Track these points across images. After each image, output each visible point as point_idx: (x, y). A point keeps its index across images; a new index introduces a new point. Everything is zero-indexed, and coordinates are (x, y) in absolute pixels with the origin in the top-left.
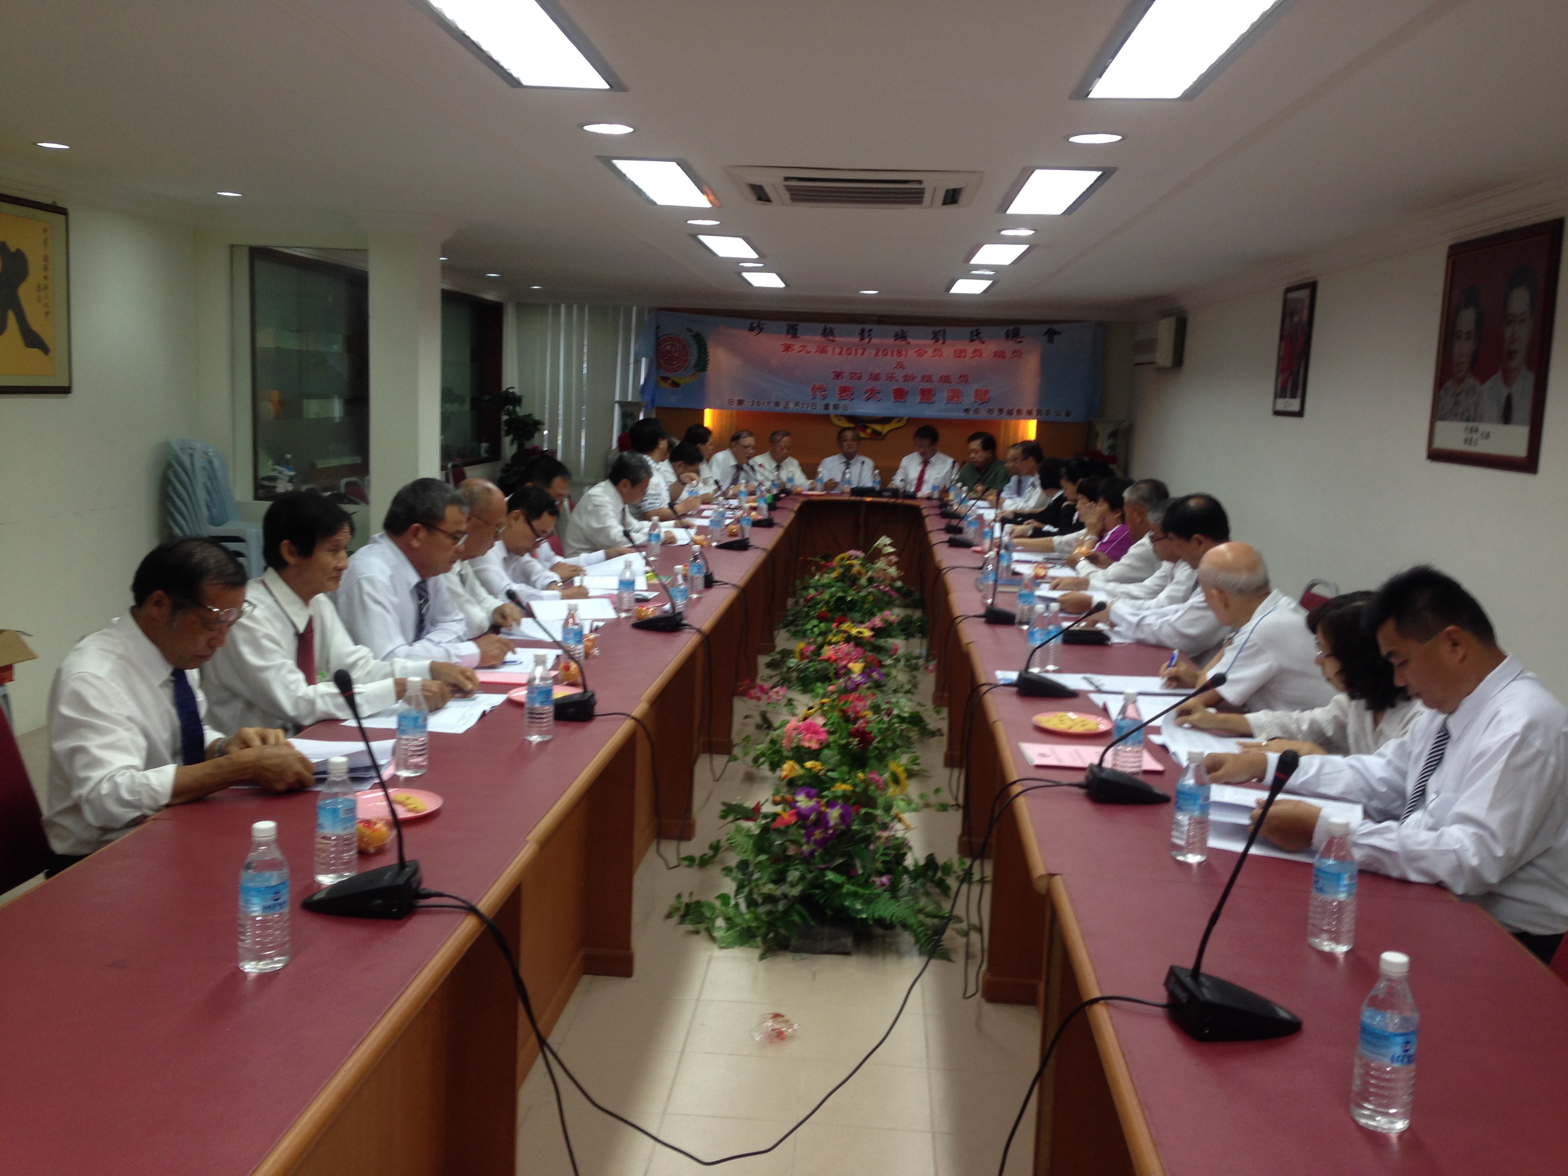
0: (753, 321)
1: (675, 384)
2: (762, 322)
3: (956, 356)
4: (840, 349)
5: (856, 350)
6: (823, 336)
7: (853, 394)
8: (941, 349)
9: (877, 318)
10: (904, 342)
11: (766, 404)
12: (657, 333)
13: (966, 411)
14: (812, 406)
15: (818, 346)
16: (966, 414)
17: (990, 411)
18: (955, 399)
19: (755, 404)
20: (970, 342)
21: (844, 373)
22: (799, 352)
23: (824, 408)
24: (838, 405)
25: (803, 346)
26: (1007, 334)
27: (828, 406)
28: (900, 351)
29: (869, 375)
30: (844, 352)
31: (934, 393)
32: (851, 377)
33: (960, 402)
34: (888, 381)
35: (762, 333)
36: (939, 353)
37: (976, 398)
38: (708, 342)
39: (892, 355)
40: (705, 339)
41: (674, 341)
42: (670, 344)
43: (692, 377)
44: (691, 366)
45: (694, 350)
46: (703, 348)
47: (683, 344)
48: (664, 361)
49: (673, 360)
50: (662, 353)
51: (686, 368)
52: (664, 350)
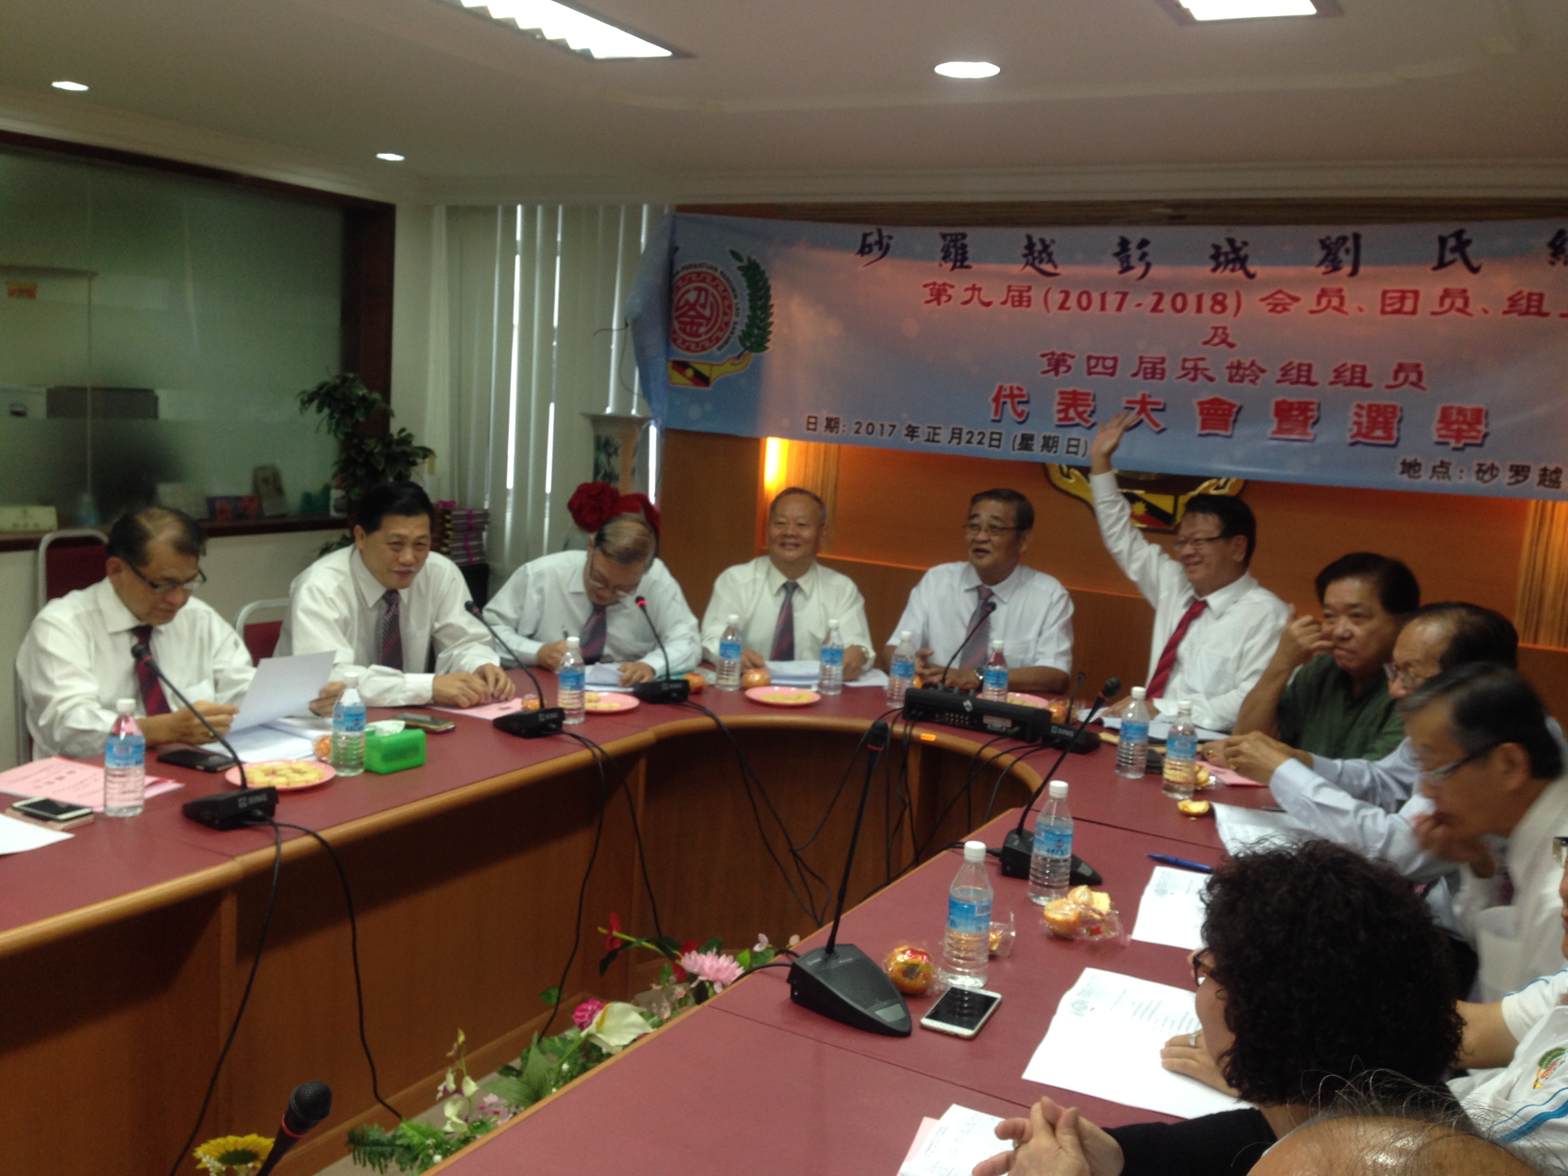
0: (867, 229)
1: (701, 379)
2: (886, 231)
3: (1388, 309)
4: (1062, 296)
5: (1103, 296)
6: (1027, 264)
7: (1093, 412)
8: (1340, 290)
9: (1168, 211)
10: (1240, 274)
11: (887, 429)
12: (671, 264)
13: (1410, 467)
14: (992, 439)
15: (1009, 287)
16: (1410, 476)
17: (1485, 472)
18: (1379, 433)
19: (863, 430)
20: (1435, 269)
21: (1072, 357)
22: (965, 303)
23: (1020, 444)
24: (1056, 440)
25: (973, 288)
26: (1558, 243)
27: (1030, 442)
28: (1220, 298)
29: (1137, 362)
30: (1072, 302)
31: (1315, 413)
32: (1089, 368)
33: (1392, 442)
34: (1185, 379)
35: (884, 259)
36: (1335, 302)
37: (1444, 432)
38: (772, 283)
39: (1199, 310)
40: (767, 275)
41: (704, 281)
42: (696, 288)
43: (736, 362)
44: (735, 339)
45: (742, 302)
46: (761, 298)
47: (721, 288)
48: (682, 326)
49: (700, 325)
50: (678, 309)
51: (726, 342)
52: (682, 303)
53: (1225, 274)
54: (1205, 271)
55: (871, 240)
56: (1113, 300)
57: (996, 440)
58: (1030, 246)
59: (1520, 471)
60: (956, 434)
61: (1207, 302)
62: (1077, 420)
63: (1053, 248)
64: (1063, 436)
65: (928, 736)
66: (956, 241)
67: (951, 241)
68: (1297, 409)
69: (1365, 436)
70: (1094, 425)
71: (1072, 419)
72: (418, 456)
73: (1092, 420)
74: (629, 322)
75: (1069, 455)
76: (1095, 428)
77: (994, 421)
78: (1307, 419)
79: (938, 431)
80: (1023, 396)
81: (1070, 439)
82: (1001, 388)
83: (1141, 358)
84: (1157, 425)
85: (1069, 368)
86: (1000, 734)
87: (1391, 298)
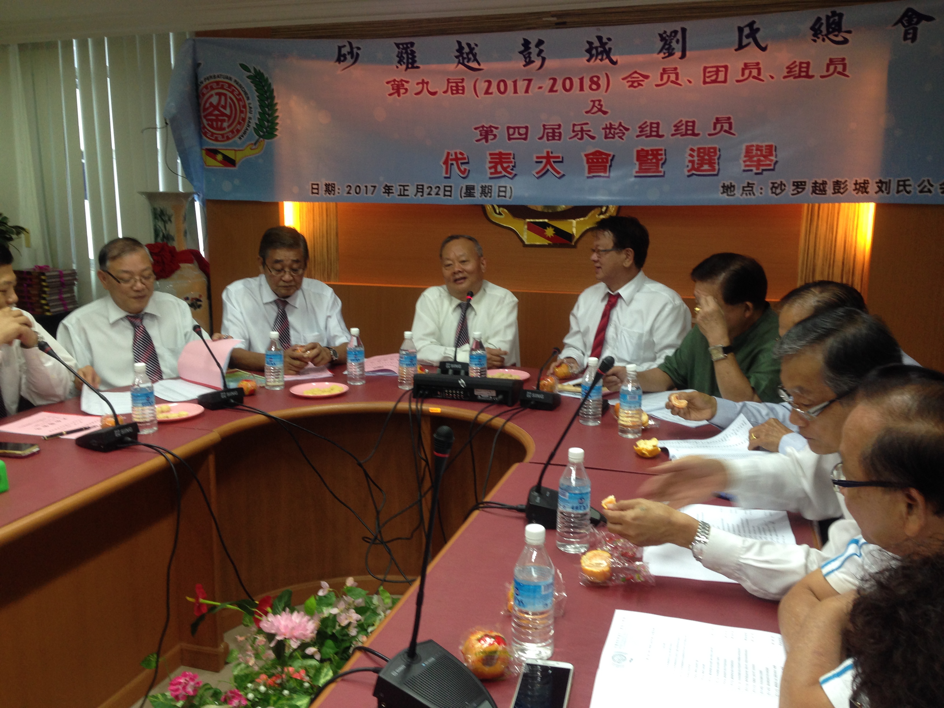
0: (341, 43)
1: (229, 162)
2: (355, 44)
3: (708, 80)
4: (487, 84)
5: (515, 82)
6: (459, 63)
7: (514, 166)
8: (676, 69)
9: (554, 19)
10: (607, 61)
11: (370, 189)
12: (196, 77)
13: (728, 189)
14: (445, 191)
15: (448, 80)
16: (728, 195)
17: (776, 188)
18: (706, 167)
19: (353, 191)
20: (736, 50)
21: (496, 128)
22: (417, 94)
23: (465, 193)
24: (490, 188)
25: (423, 82)
26: (817, 27)
27: (472, 191)
28: (595, 79)
29: (542, 128)
30: (494, 89)
31: (664, 157)
32: (509, 135)
33: (715, 173)
34: (576, 139)
35: (356, 64)
36: (673, 77)
37: (748, 163)
38: (274, 87)
39: (582, 89)
40: (270, 81)
41: (222, 88)
42: (217, 94)
43: (254, 147)
44: (251, 130)
45: (254, 102)
46: (267, 98)
47: (236, 93)
48: (210, 123)
49: (223, 121)
50: (205, 110)
51: (245, 133)
52: (208, 105)
53: (596, 63)
54: (582, 61)
55: (345, 51)
56: (522, 85)
57: (448, 191)
58: (460, 49)
59: (799, 186)
60: (420, 189)
61: (587, 83)
62: (504, 173)
63: (476, 50)
64: (495, 185)
65: (435, 409)
66: (406, 49)
67: (404, 48)
68: (651, 155)
69: (698, 170)
70: (516, 175)
71: (501, 172)
72: (13, 233)
73: (514, 172)
74: (168, 122)
75: (500, 198)
76: (517, 178)
77: (445, 178)
78: (658, 160)
79: (406, 188)
80: (465, 159)
81: (500, 187)
82: (448, 154)
83: (544, 126)
84: (558, 173)
85: (495, 136)
86: (489, 402)
87: (709, 72)
